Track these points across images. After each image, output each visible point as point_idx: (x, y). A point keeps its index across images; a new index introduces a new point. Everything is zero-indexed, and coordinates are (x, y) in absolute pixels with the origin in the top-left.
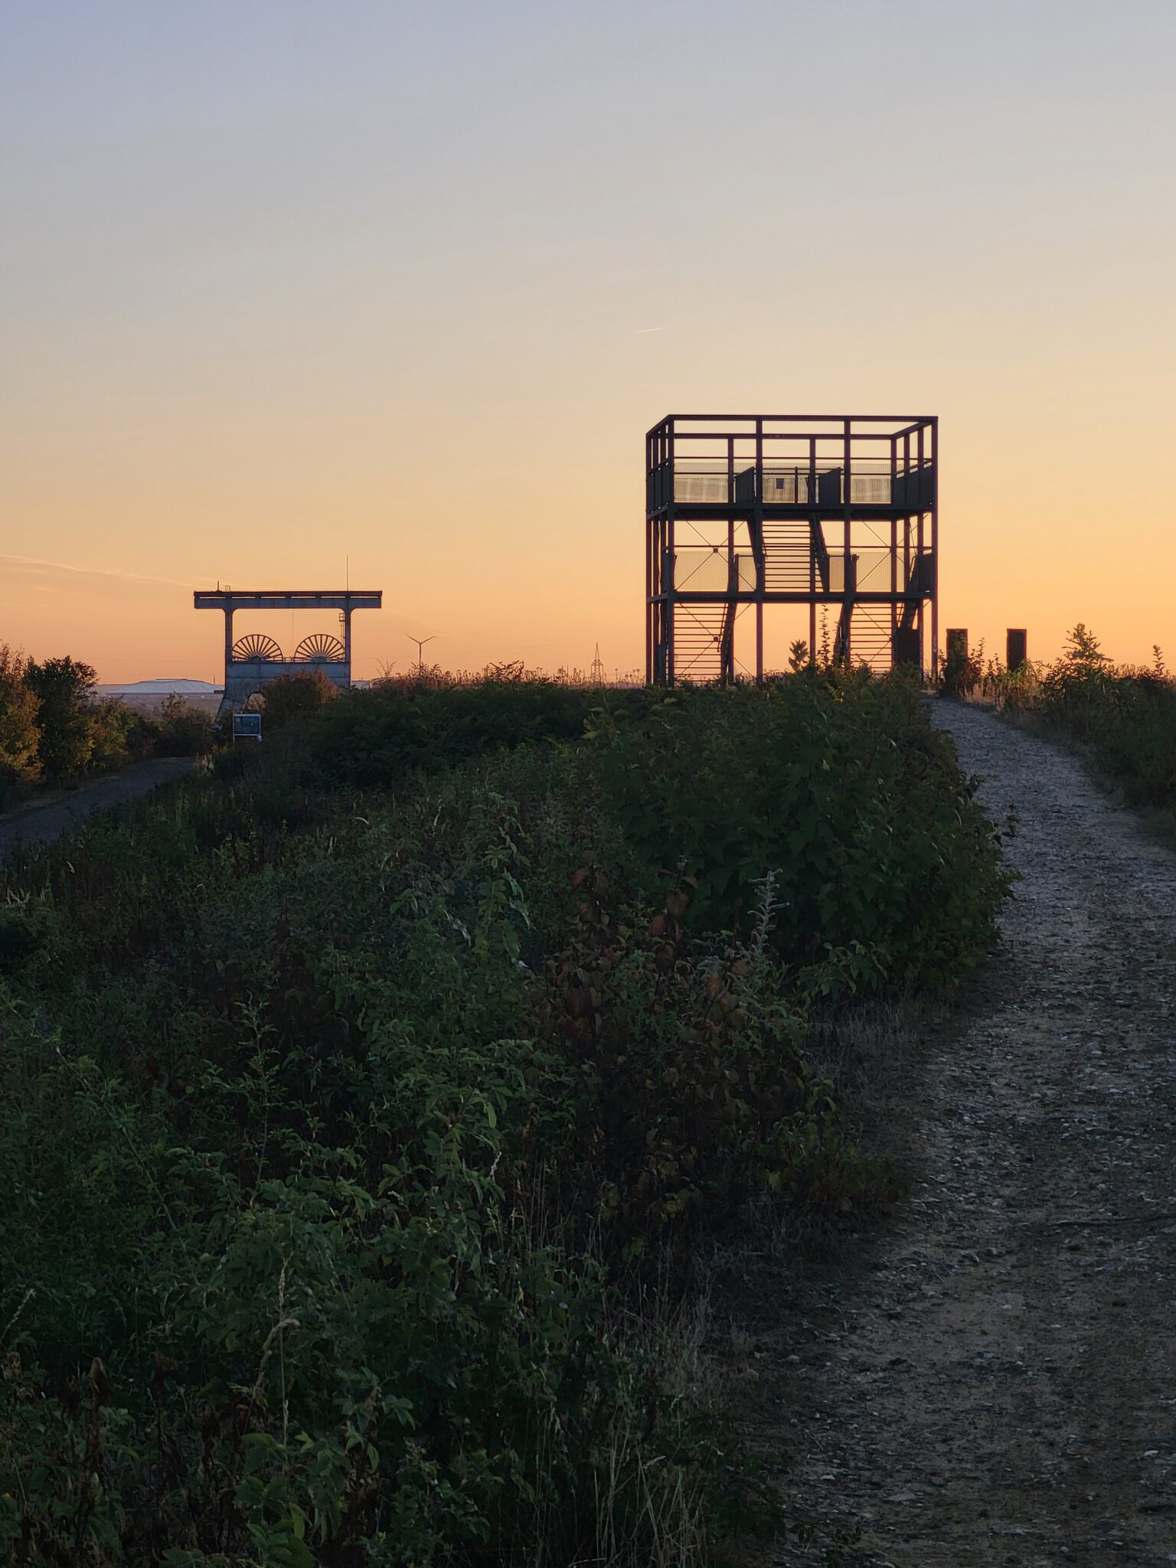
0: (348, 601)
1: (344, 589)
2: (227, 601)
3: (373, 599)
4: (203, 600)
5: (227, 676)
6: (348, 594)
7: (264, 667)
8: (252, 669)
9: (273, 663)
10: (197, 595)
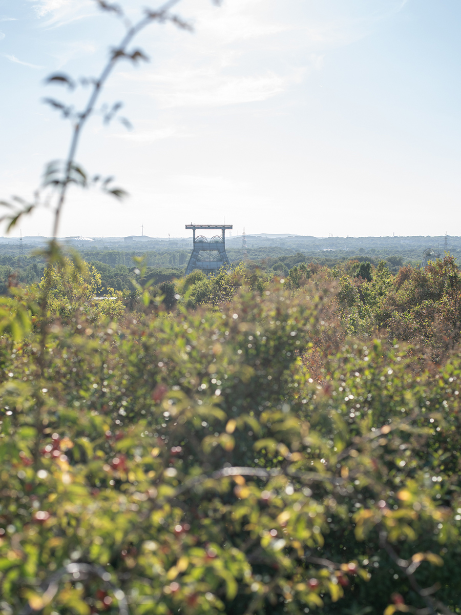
0: (224, 228)
1: (223, 224)
2: (194, 228)
3: (230, 227)
4: (187, 227)
5: (194, 246)
6: (224, 226)
7: (204, 244)
8: (200, 244)
9: (205, 243)
10: (186, 226)
